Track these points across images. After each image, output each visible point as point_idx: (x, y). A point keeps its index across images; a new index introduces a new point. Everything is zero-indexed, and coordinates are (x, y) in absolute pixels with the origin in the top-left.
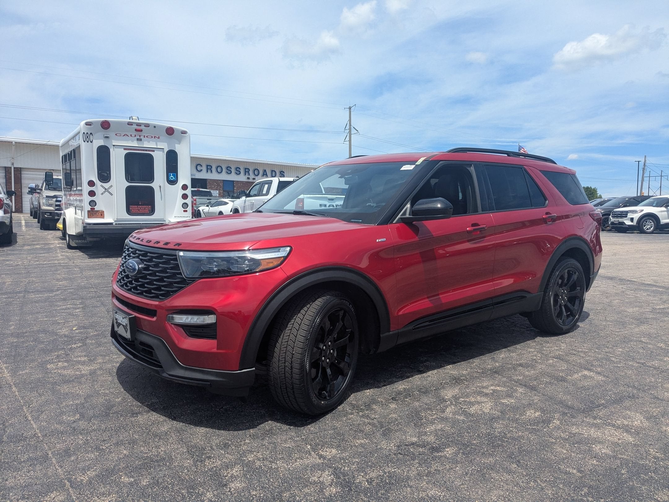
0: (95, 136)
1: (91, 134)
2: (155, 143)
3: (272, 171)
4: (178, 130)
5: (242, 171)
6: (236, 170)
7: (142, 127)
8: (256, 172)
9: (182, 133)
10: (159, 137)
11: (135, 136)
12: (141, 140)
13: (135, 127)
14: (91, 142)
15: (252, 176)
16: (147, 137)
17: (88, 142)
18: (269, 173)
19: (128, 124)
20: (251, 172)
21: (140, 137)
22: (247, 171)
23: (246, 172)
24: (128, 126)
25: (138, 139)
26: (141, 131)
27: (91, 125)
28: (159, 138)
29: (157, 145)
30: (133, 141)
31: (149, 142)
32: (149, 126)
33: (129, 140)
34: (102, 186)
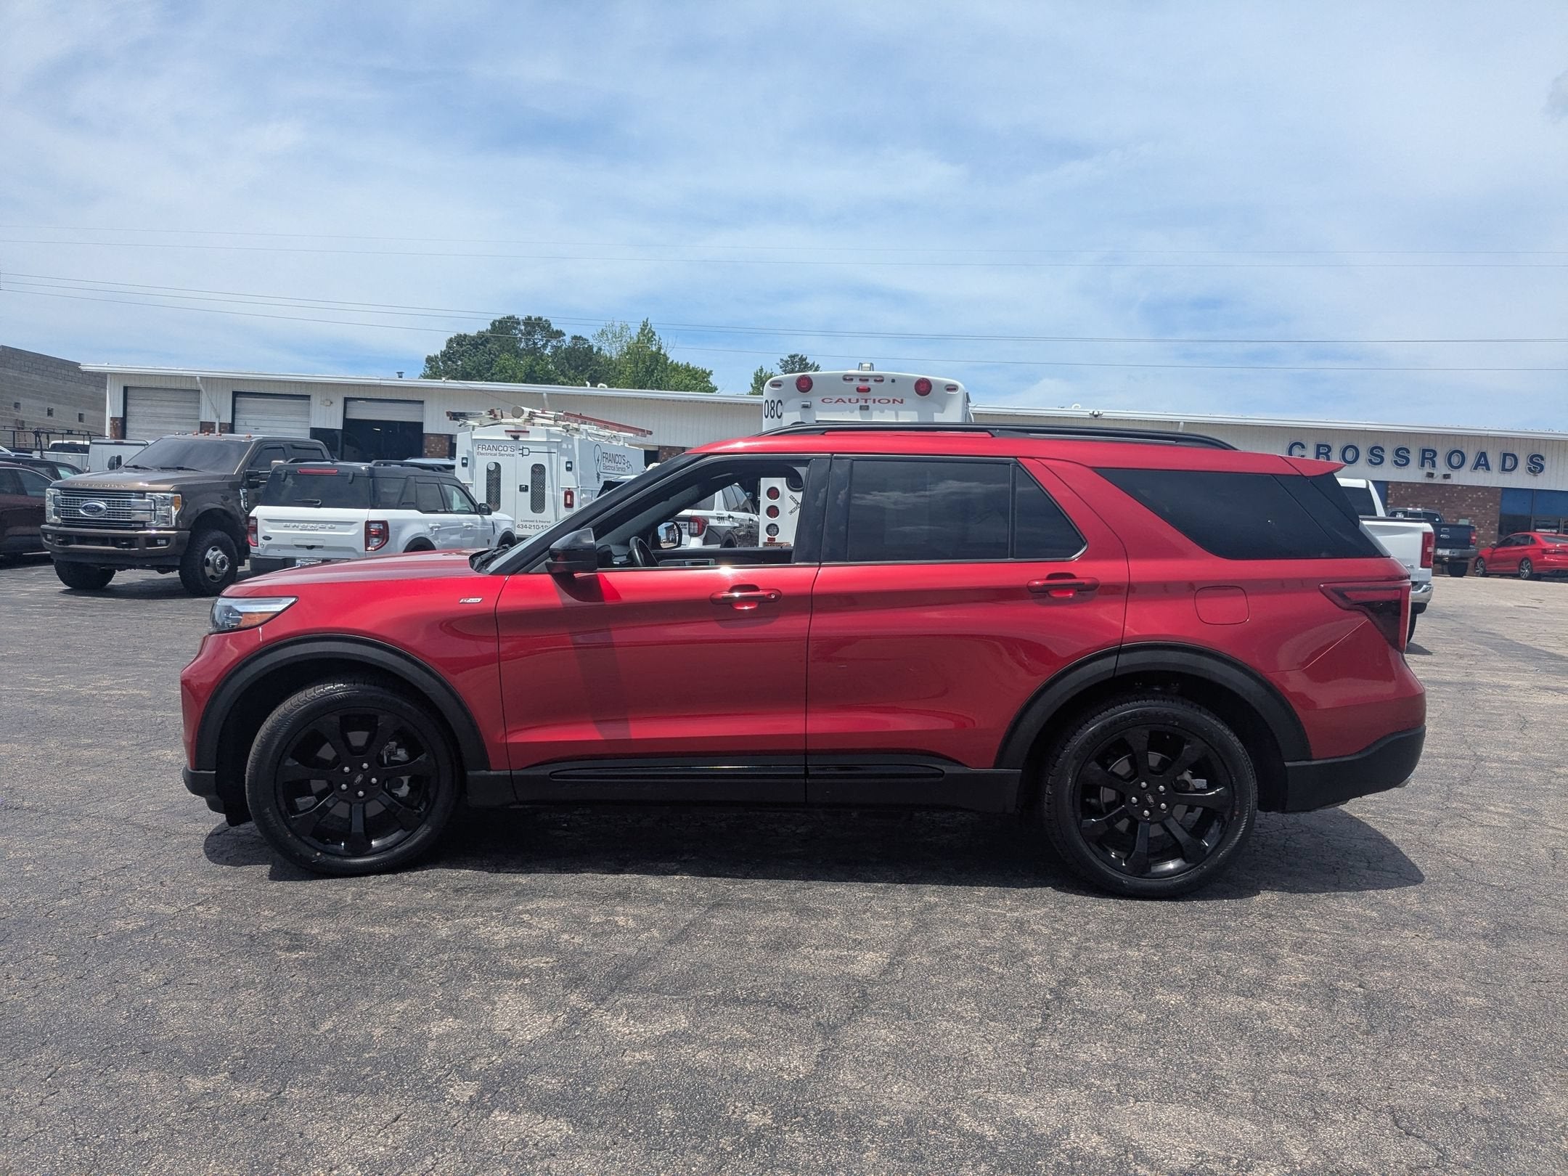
0: (787, 405)
1: (780, 401)
2: (894, 412)
3: (1505, 455)
4: (939, 383)
5: (1414, 457)
6: (1397, 454)
7: (871, 383)
8: (1455, 460)
9: (948, 390)
10: (902, 400)
11: (858, 401)
12: (867, 408)
13: (857, 383)
14: (779, 417)
15: (1441, 468)
16: (879, 401)
17: (772, 417)
18: (1494, 460)
19: (845, 379)
20: (1440, 460)
21: (866, 402)
22: (1428, 456)
23: (1424, 458)
24: (845, 383)
25: (861, 408)
26: (869, 390)
27: (780, 385)
28: (902, 402)
29: (897, 416)
30: (852, 411)
31: (882, 411)
32: (882, 381)
33: (846, 410)
34: (792, 498)
